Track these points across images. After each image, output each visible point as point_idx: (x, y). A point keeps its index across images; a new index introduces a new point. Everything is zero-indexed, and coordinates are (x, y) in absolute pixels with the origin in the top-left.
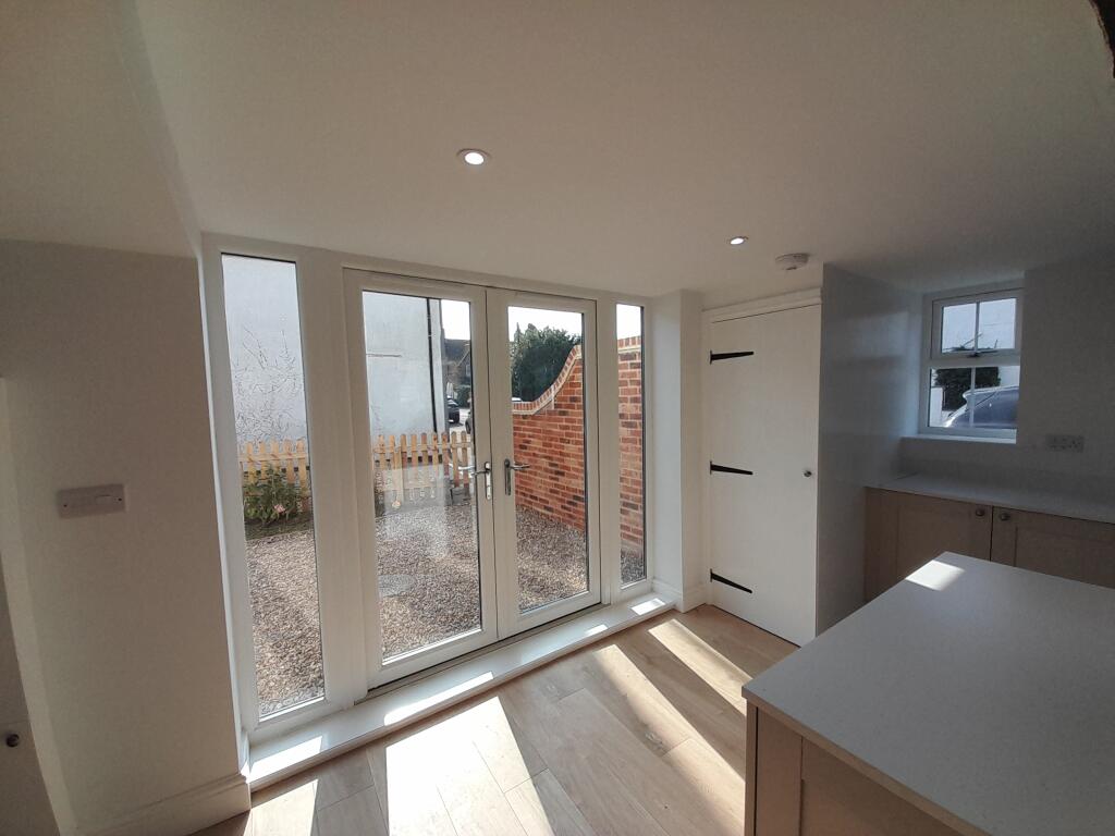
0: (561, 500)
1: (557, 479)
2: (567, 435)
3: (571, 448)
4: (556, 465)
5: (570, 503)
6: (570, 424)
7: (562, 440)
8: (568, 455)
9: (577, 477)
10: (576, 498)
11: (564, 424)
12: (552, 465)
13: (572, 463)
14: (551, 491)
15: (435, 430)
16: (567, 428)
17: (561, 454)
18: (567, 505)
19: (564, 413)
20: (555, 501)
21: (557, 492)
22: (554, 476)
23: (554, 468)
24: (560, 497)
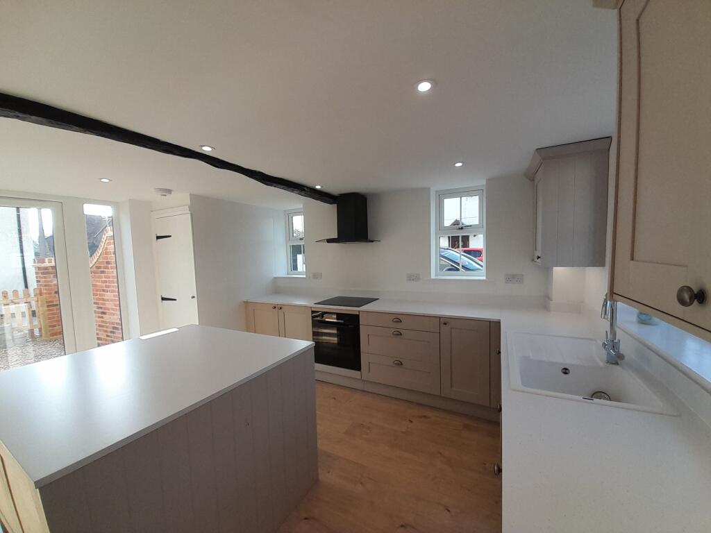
0: (106, 331)
1: (102, 317)
2: (107, 286)
3: (108, 295)
4: (101, 308)
5: (111, 332)
6: (107, 280)
7: (104, 291)
8: (108, 300)
9: (114, 314)
10: (114, 328)
11: (104, 279)
12: (98, 308)
13: (109, 305)
14: (100, 326)
15: (26, 286)
16: (105, 282)
17: (103, 300)
18: (109, 334)
19: (103, 272)
20: (102, 332)
21: (103, 326)
22: (100, 315)
23: (100, 310)
24: (105, 329)
